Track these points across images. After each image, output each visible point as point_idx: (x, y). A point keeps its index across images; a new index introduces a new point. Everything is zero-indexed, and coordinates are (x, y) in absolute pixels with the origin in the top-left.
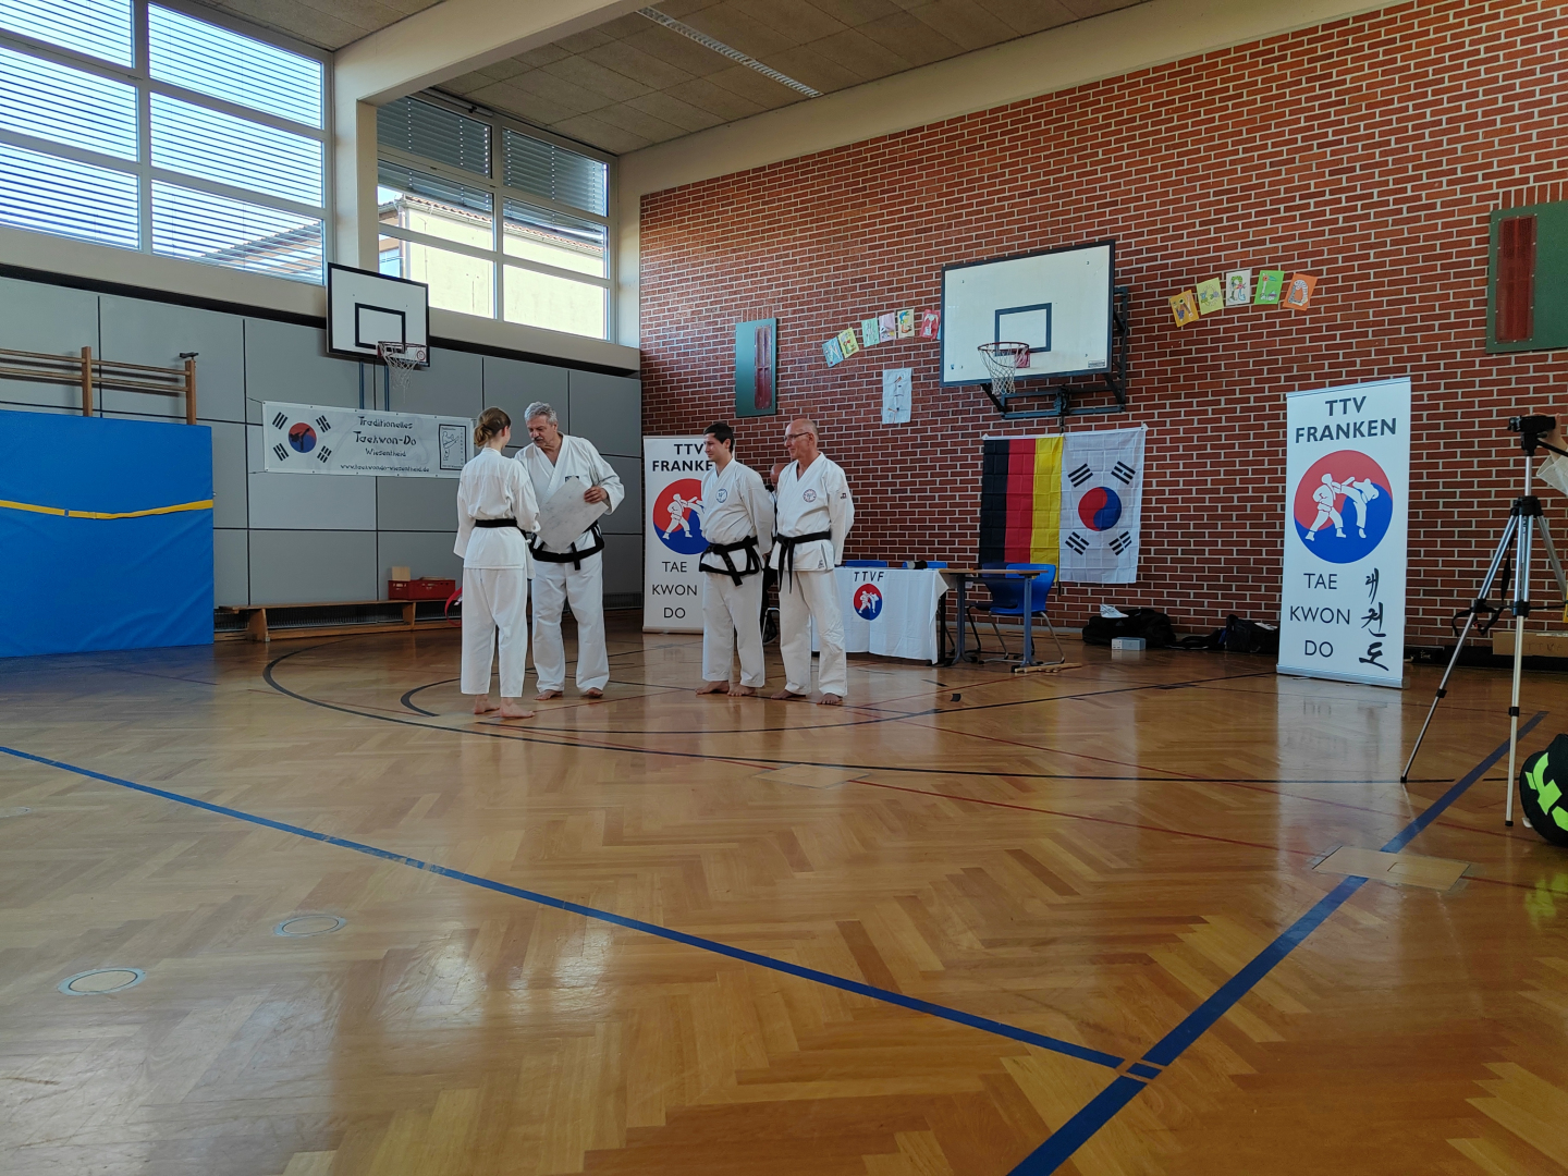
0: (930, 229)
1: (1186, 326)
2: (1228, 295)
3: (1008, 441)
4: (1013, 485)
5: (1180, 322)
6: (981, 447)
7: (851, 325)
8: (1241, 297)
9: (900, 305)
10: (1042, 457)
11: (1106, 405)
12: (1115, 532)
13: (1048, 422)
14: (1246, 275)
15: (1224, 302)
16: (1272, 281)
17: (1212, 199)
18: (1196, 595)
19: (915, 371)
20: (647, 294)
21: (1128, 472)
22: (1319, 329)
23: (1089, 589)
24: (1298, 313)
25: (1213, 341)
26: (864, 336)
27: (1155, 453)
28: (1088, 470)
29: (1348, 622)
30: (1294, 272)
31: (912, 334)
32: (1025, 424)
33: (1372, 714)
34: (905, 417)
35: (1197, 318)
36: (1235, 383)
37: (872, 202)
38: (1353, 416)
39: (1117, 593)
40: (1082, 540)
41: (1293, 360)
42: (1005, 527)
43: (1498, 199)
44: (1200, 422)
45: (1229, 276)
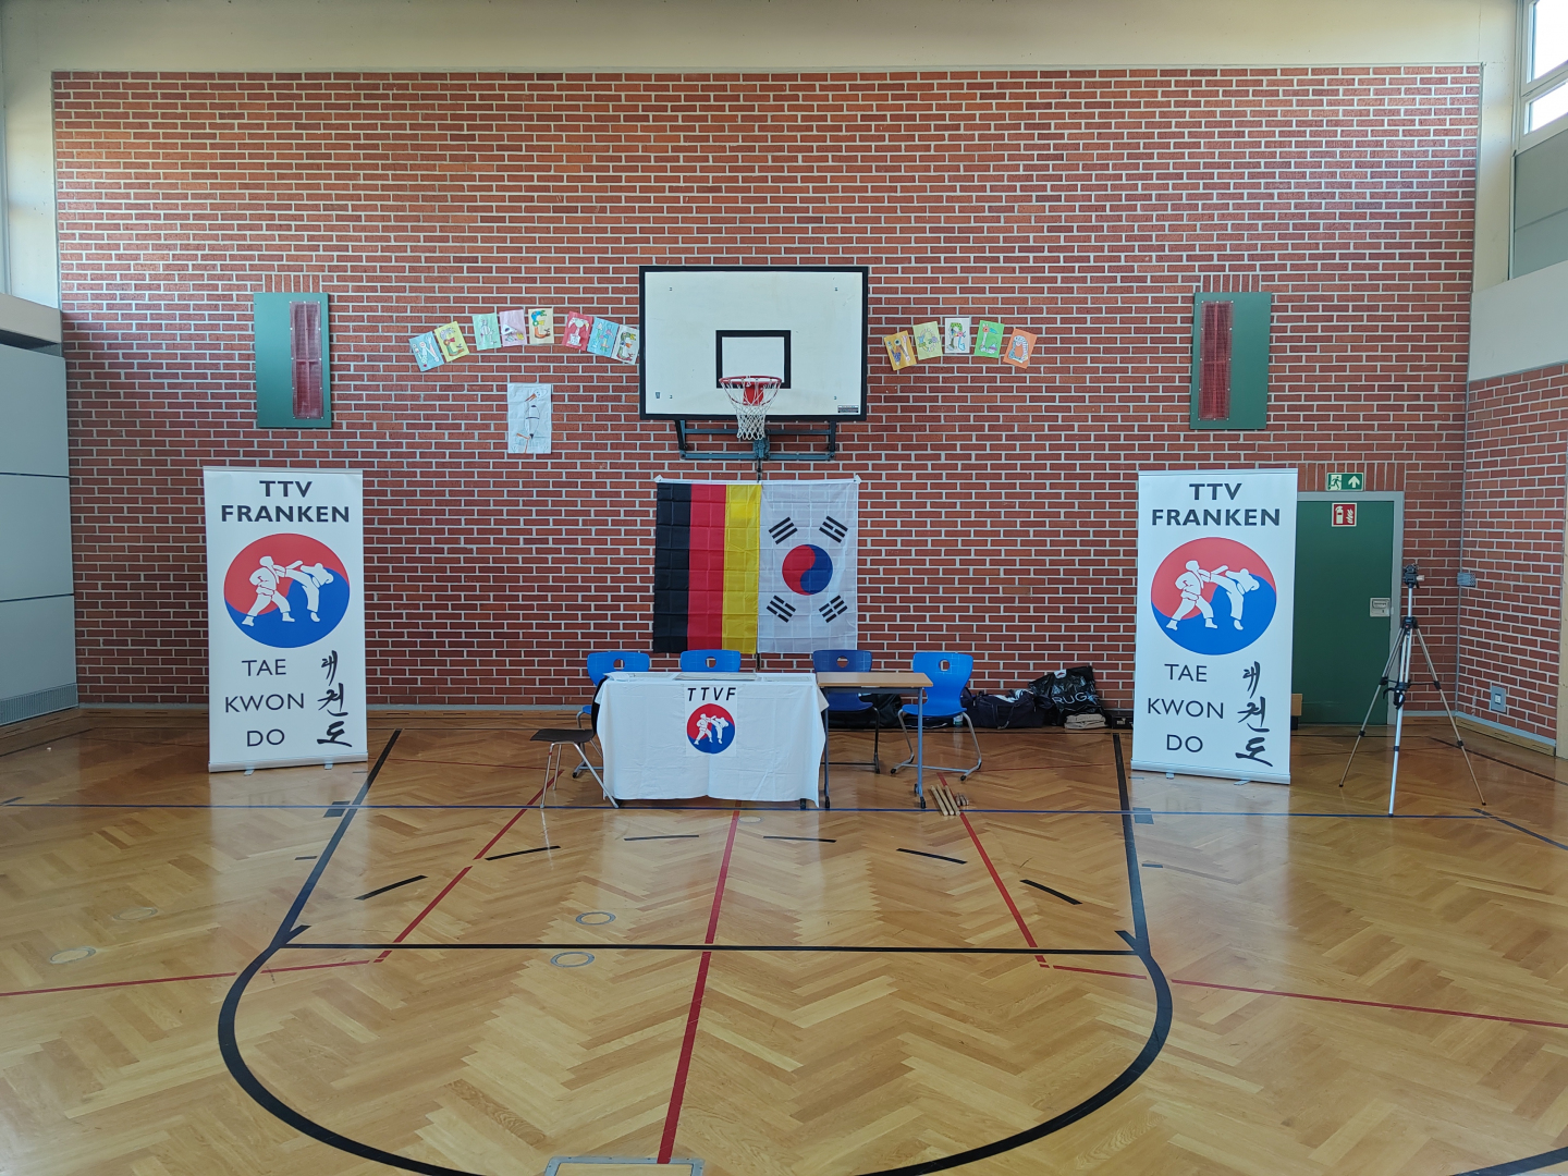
2: (948, 342)
3: (688, 486)
4: (697, 539)
6: (652, 491)
7: (455, 319)
8: (961, 346)
9: (532, 301)
10: (735, 508)
11: (812, 452)
12: (827, 595)
13: (740, 467)
14: (965, 323)
15: (943, 348)
16: (992, 333)
17: (928, 235)
19: (556, 388)
20: (73, 226)
21: (839, 529)
23: (795, 660)
24: (1018, 370)
25: (931, 390)
26: (477, 335)
27: (869, 509)
29: (1221, 716)
31: (551, 340)
32: (710, 467)
34: (544, 446)
36: (956, 438)
37: (484, 158)
38: (1224, 503)
42: (687, 590)
43: (1199, 282)
44: (918, 476)
45: (948, 322)
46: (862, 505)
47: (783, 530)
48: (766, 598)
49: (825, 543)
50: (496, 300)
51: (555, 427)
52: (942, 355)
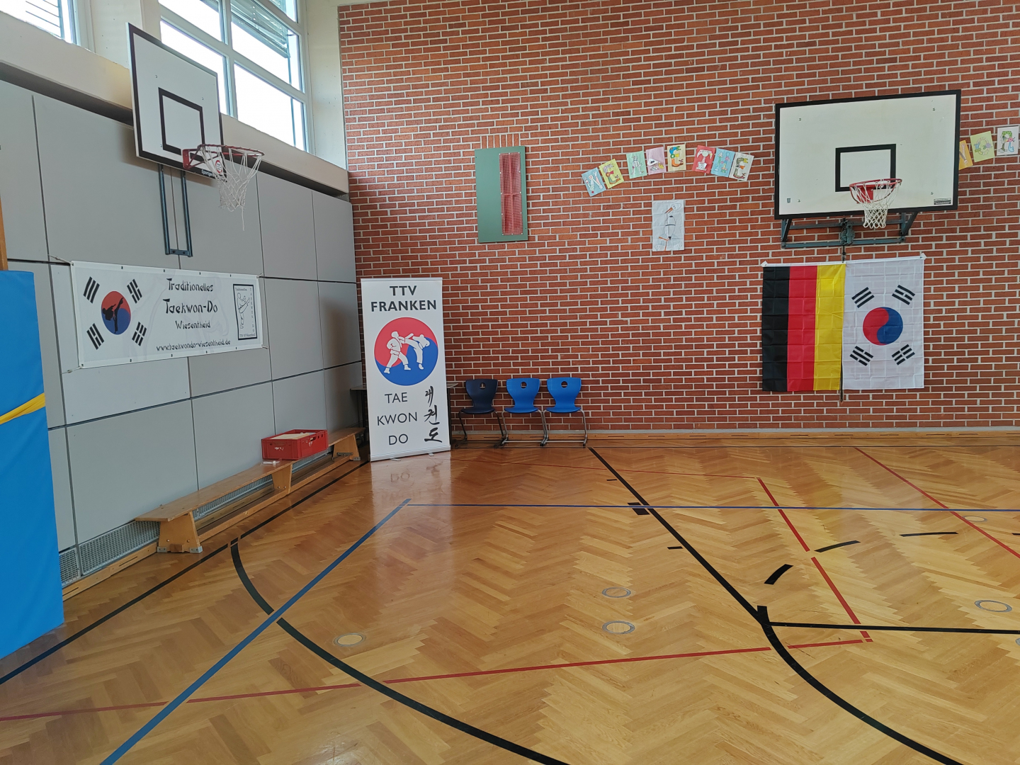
0: (702, 69)
1: (961, 171)
2: (999, 146)
3: (788, 268)
6: (760, 273)
8: (1011, 149)
12: (898, 345)
14: (1015, 130)
15: (995, 152)
18: (969, 395)
21: (908, 294)
25: (985, 184)
26: (629, 167)
27: (932, 279)
28: (870, 293)
31: (684, 168)
32: (805, 253)
35: (970, 165)
40: (866, 353)
42: (786, 344)
44: (973, 252)
45: (1000, 131)
46: (926, 276)
47: (863, 297)
48: (849, 349)
49: (897, 306)
50: (643, 142)
51: (687, 231)
52: (993, 157)
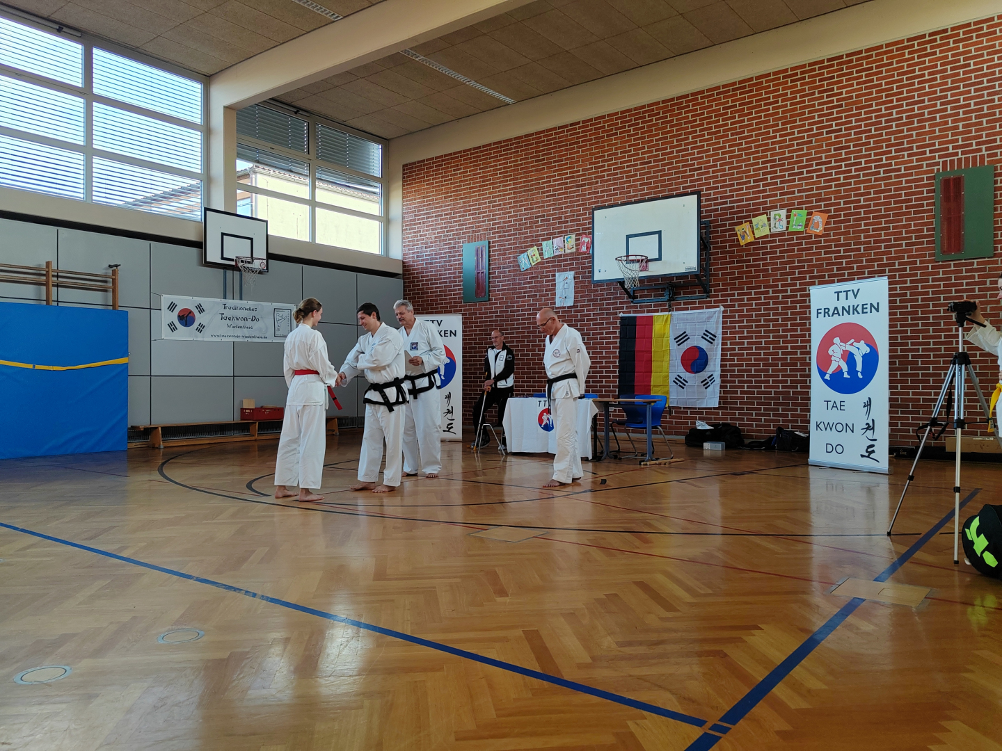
0: (585, 185)
1: (746, 245)
2: (772, 225)
3: (635, 317)
4: (639, 345)
5: (742, 243)
6: (618, 321)
7: (536, 245)
8: (780, 227)
9: (566, 232)
10: (657, 327)
11: (697, 294)
12: (704, 375)
13: (661, 305)
14: (783, 213)
15: (770, 229)
16: (799, 217)
17: (761, 166)
18: (756, 414)
19: (576, 273)
20: (407, 225)
21: (712, 336)
22: (830, 247)
23: (689, 411)
24: (816, 236)
25: (763, 254)
26: (544, 251)
27: (729, 325)
28: (687, 335)
29: (853, 432)
30: (813, 211)
31: (574, 250)
32: (646, 306)
33: (869, 491)
34: (570, 303)
35: (753, 240)
36: (779, 280)
37: (548, 168)
38: (852, 302)
39: (707, 413)
40: (684, 380)
41: (814, 266)
42: (634, 372)
43: (939, 165)
44: (756, 304)
45: (773, 213)
46: (724, 322)
47: (681, 339)
48: (672, 377)
49: (704, 344)
50: (551, 234)
51: (576, 292)
52: (769, 233)
